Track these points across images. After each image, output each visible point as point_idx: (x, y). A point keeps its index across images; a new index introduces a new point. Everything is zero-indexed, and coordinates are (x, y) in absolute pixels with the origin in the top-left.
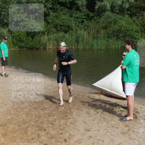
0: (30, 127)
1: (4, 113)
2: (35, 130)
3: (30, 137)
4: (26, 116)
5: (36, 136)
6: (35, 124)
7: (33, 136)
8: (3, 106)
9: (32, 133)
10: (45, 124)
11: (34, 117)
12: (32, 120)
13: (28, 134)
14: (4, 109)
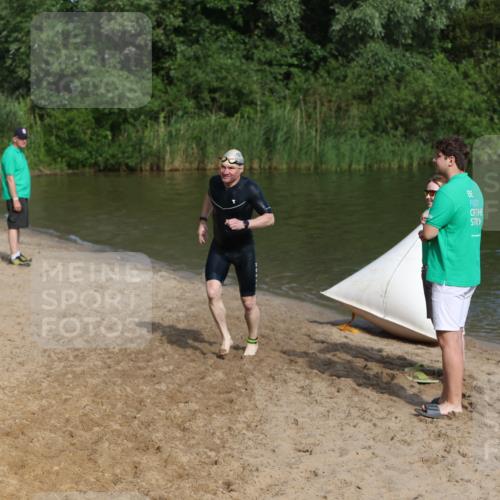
0: (107, 440)
1: (16, 392)
2: (123, 451)
3: (107, 475)
4: (93, 401)
5: (129, 469)
6: (125, 430)
7: (118, 471)
8: (14, 365)
9: (114, 458)
10: (157, 431)
11: (119, 405)
12: (113, 415)
13: (100, 462)
14: (17, 379)
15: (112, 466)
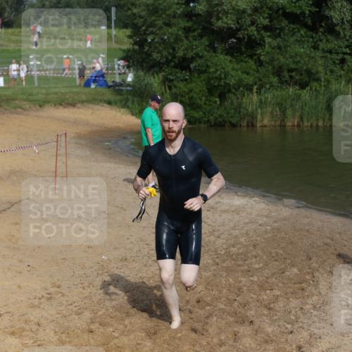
0: (216, 315)
1: (151, 281)
2: (227, 323)
3: (214, 340)
4: (206, 288)
5: (231, 336)
6: (228, 308)
7: (223, 338)
8: (150, 262)
9: (220, 329)
10: (251, 310)
11: (225, 291)
12: (220, 298)
13: (210, 330)
14: (153, 272)
15: (219, 334)
